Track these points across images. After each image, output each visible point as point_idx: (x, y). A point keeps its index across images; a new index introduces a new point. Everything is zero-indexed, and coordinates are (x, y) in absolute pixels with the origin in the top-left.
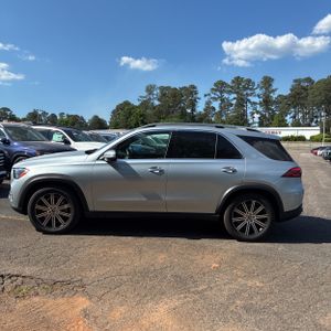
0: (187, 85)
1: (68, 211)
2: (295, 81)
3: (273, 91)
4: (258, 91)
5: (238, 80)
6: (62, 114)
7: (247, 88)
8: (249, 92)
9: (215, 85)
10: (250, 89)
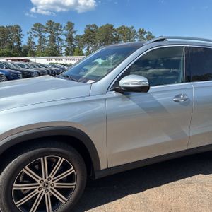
2: (87, 26)
3: (75, 32)
4: (65, 32)
5: (50, 23)
8: (59, 32)
9: (34, 26)
10: (60, 30)
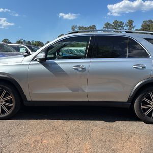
0: (91, 26)
1: (11, 101)
2: (144, 22)
3: (133, 27)
4: (126, 28)
5: (116, 22)
6: (33, 41)
7: (121, 26)
8: (121, 28)
9: (105, 25)
10: (122, 27)
